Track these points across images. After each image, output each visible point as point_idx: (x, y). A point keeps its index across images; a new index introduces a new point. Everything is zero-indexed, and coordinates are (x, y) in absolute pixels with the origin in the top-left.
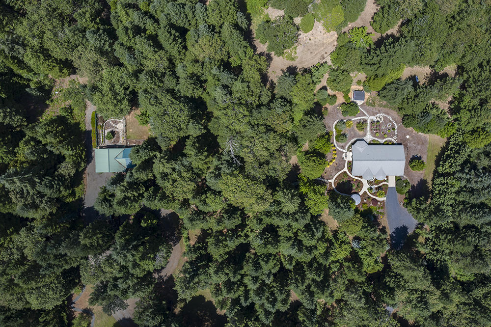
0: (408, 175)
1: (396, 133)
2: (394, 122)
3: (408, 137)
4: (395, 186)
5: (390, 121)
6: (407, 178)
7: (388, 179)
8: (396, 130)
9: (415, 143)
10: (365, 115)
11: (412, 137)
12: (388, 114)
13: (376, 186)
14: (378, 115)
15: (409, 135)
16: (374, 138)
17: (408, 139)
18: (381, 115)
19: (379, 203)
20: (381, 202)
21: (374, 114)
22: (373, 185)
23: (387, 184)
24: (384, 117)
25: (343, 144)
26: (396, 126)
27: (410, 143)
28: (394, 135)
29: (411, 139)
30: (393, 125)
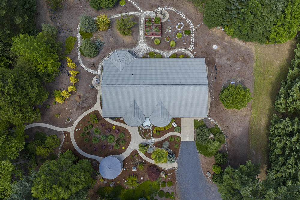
0: (218, 118)
1: (193, 40)
2: (189, 21)
3: (215, 47)
4: (193, 139)
5: (181, 19)
6: (217, 123)
7: (179, 126)
8: (193, 35)
9: (229, 60)
10: (136, 10)
11: (224, 47)
12: (177, 7)
13: (157, 140)
14: (160, 9)
15: (217, 44)
16: (152, 50)
17: (216, 51)
18: (164, 9)
19: (163, 175)
20: (166, 173)
21: (152, 7)
22: (149, 138)
23: (178, 134)
24: (170, 12)
25: (93, 60)
26: (193, 28)
27: (220, 58)
28: (189, 44)
29: (221, 51)
30: (187, 26)
